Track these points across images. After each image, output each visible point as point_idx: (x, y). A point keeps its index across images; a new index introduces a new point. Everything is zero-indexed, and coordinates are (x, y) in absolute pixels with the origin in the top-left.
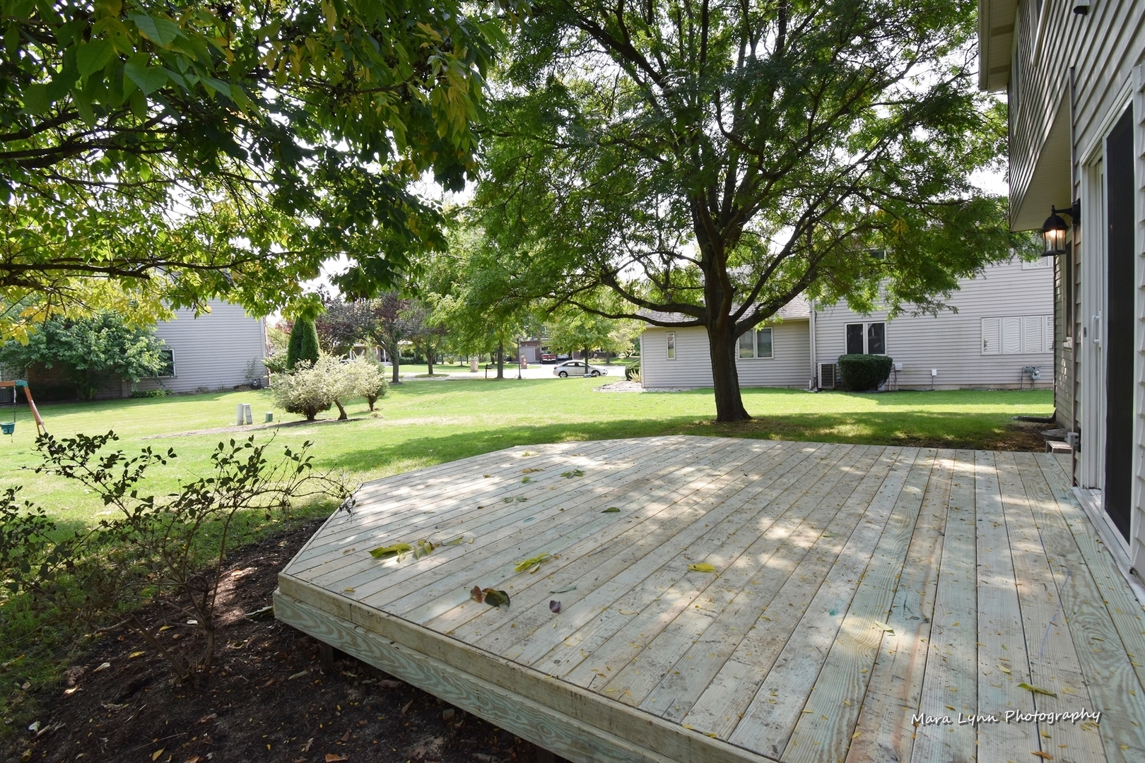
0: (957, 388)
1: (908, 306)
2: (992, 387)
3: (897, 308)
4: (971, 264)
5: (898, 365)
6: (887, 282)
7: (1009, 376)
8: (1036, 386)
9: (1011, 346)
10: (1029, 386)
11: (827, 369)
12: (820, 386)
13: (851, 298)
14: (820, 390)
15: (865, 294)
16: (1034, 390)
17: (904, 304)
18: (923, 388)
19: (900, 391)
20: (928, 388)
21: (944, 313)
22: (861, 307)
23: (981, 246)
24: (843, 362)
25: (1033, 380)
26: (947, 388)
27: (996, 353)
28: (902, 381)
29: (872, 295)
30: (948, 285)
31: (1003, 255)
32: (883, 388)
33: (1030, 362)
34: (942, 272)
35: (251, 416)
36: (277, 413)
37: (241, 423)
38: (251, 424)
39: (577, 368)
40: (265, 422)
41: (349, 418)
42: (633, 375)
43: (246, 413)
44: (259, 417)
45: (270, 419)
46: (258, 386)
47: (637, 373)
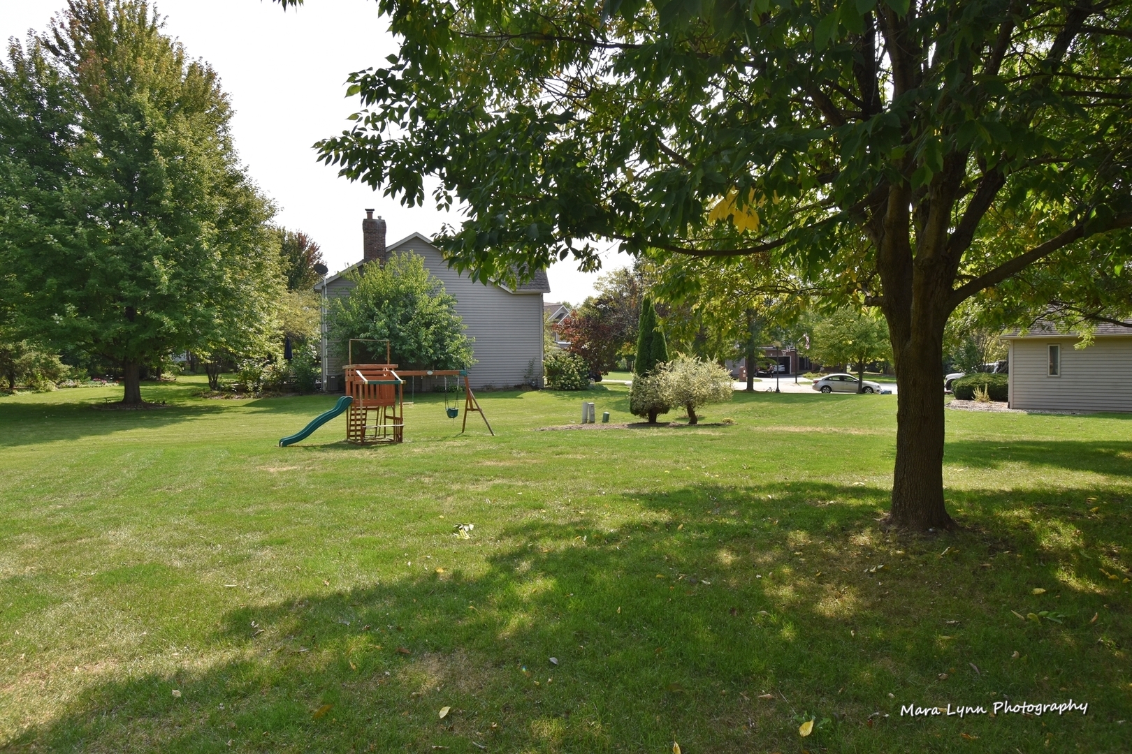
35: (594, 415)
36: (613, 414)
37: (585, 421)
38: (593, 422)
39: (845, 383)
40: (603, 422)
41: (698, 423)
42: (978, 393)
43: (590, 412)
44: (599, 416)
45: (606, 419)
46: (536, 387)
47: (983, 391)
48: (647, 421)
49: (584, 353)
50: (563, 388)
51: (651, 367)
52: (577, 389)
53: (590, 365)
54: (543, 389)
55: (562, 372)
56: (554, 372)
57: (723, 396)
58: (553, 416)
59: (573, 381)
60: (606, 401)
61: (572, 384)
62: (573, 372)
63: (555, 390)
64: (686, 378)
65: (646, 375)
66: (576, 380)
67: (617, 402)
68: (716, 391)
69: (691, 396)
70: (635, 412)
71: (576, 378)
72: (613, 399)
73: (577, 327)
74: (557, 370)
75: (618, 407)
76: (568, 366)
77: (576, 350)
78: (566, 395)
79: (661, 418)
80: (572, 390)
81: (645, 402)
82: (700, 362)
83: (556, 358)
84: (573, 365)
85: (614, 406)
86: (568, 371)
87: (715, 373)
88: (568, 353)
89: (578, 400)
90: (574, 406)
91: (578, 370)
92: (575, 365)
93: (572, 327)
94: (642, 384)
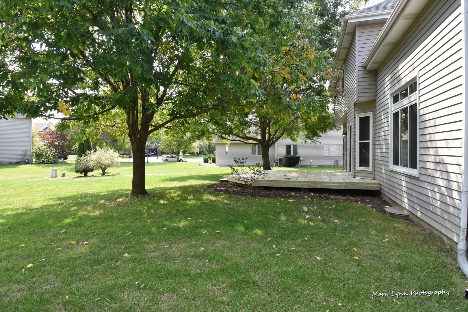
0: (318, 166)
1: (309, 141)
2: (327, 166)
3: (306, 141)
4: (324, 131)
5: (301, 159)
6: (302, 133)
7: (331, 163)
8: (338, 166)
9: (332, 154)
10: (336, 166)
11: (281, 160)
12: (278, 165)
13: (291, 137)
14: (278, 166)
15: (295, 136)
16: (338, 167)
17: (307, 140)
18: (308, 166)
19: (302, 167)
20: (310, 166)
21: (318, 143)
22: (294, 140)
23: (327, 126)
24: (286, 157)
25: (337, 164)
26: (315, 166)
27: (328, 156)
28: (302, 164)
29: (297, 137)
30: (319, 136)
31: (332, 129)
32: (297, 166)
33: (337, 159)
34: (317, 132)
35: (57, 174)
36: (67, 173)
37: (52, 177)
38: (57, 177)
39: (173, 158)
40: (62, 177)
41: (106, 175)
42: (209, 161)
43: (55, 173)
44: (59, 174)
45: (63, 175)
46: (28, 163)
47: (211, 160)
48: (83, 175)
49: (56, 147)
50: (43, 163)
51: (84, 153)
52: (51, 163)
53: (59, 152)
54: (32, 163)
55: (43, 155)
56: (38, 156)
57: (115, 164)
58: (36, 175)
59: (49, 159)
60: (66, 168)
61: (49, 161)
62: (49, 155)
63: (39, 164)
64: (99, 157)
65: (81, 156)
66: (50, 159)
67: (71, 168)
68: (112, 162)
69: (101, 164)
70: (77, 172)
71: (51, 158)
72: (69, 167)
73: (51, 135)
74: (40, 154)
75: (71, 170)
76: (47, 153)
77: (51, 145)
78: (44, 166)
79: (89, 174)
80: (48, 163)
81: (81, 167)
82: (106, 151)
83: (39, 149)
84: (49, 152)
85: (70, 170)
86: (46, 155)
87: (112, 155)
88: (47, 147)
89: (51, 168)
90: (47, 170)
91: (52, 155)
92: (50, 152)
93: (48, 134)
94: (79, 160)
